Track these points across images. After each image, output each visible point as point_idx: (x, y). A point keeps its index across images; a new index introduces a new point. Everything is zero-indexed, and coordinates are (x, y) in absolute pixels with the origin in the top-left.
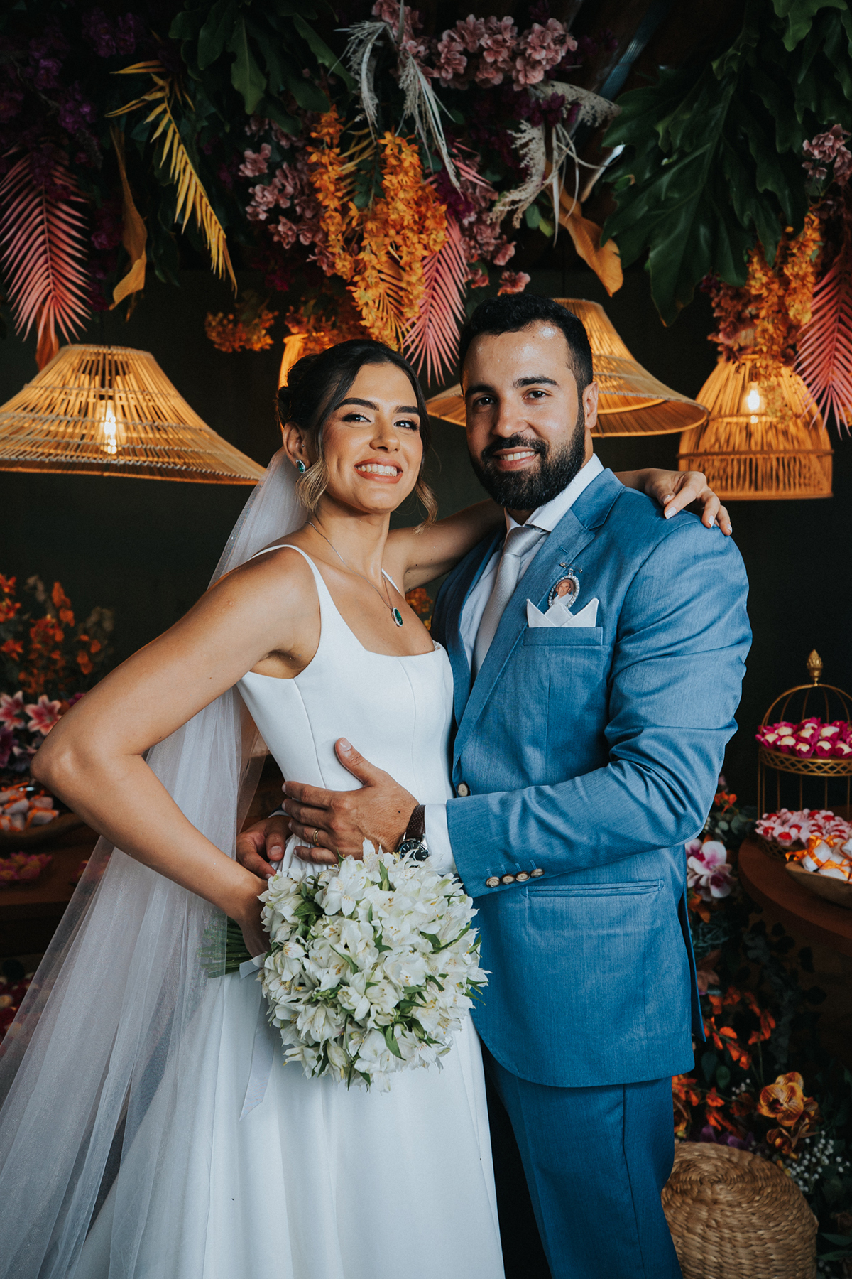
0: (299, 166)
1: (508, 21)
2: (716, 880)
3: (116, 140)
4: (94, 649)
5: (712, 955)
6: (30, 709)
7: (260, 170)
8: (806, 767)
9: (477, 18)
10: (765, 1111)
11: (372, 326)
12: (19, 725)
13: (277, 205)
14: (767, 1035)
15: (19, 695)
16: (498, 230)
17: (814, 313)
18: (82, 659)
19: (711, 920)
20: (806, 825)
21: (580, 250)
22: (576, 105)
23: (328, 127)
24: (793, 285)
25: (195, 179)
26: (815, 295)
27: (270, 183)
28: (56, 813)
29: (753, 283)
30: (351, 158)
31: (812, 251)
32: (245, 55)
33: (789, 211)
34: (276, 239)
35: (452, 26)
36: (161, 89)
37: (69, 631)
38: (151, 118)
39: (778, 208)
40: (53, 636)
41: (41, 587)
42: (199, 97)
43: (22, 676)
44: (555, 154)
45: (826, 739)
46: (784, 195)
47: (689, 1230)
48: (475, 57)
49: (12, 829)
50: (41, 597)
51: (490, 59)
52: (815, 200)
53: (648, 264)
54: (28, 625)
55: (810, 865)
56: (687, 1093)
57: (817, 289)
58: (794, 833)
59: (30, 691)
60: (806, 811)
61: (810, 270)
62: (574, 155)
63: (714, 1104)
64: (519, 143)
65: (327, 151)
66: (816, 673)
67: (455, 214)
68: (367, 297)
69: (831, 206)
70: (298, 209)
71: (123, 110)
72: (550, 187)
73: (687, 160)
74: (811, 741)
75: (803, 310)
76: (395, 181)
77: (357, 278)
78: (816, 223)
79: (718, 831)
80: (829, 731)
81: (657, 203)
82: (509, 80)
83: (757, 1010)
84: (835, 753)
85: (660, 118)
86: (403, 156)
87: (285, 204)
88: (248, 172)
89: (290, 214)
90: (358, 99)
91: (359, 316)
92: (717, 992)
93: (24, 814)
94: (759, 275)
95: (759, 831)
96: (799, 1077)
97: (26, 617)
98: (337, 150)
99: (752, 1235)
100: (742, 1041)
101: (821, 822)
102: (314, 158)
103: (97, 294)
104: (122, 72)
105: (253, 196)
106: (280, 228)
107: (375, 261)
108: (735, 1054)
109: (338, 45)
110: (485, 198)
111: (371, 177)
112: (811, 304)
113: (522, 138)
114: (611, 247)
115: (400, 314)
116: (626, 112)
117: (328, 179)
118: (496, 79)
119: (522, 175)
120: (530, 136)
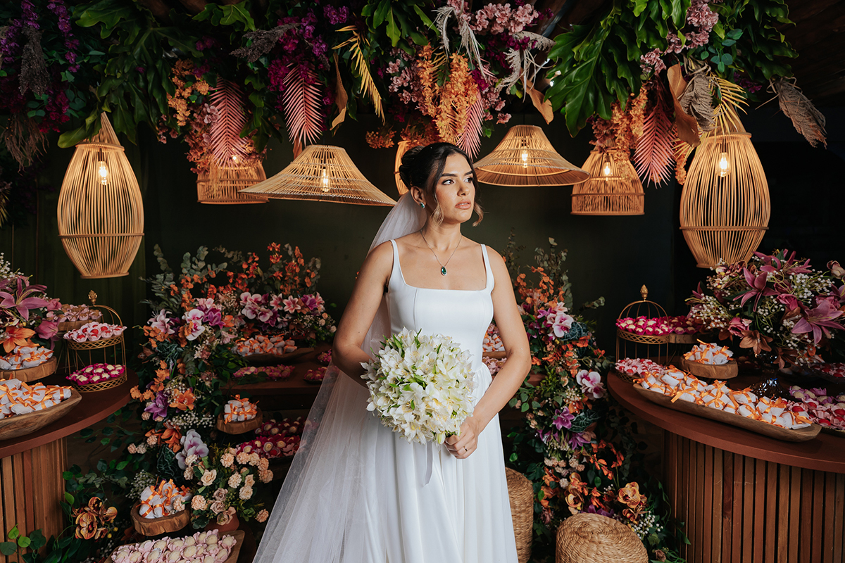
0: (412, 68)
1: (508, 5)
2: (596, 390)
3: (335, 58)
4: (312, 277)
5: (593, 425)
6: (285, 301)
7: (395, 70)
8: (641, 339)
9: (493, 4)
10: (620, 499)
11: (444, 137)
12: (281, 308)
13: (403, 85)
14: (620, 464)
15: (281, 295)
16: (498, 95)
17: (644, 132)
18: (307, 280)
19: (593, 408)
20: (640, 366)
21: (535, 104)
22: (536, 41)
23: (427, 50)
24: (634, 119)
25: (369, 74)
26: (644, 124)
27: (400, 76)
28: (296, 347)
29: (615, 118)
30: (435, 65)
31: (643, 104)
32: (392, 22)
33: (632, 86)
34: (401, 100)
35: (482, 8)
36: (356, 37)
37: (302, 268)
38: (352, 49)
39: (628, 86)
40: (295, 270)
41: (290, 248)
42: (372, 40)
43: (282, 287)
44: (525, 62)
45: (650, 326)
46: (630, 80)
47: (587, 555)
48: (492, 21)
49: (278, 354)
50: (290, 253)
51: (499, 22)
52: (645, 81)
53: (565, 110)
54: (285, 265)
55: (646, 386)
56: (582, 489)
57: (645, 121)
58: (634, 369)
59: (285, 293)
60: (638, 359)
61: (642, 112)
62: (534, 62)
63: (596, 495)
64: (509, 58)
65: (426, 62)
66: (645, 296)
67: (480, 88)
68: (443, 124)
69: (651, 84)
70: (412, 87)
71: (339, 46)
72: (522, 77)
73: (584, 65)
74: (643, 327)
75: (639, 130)
76: (457, 74)
77: (437, 116)
78: (646, 91)
79: (596, 367)
80: (651, 323)
81: (570, 83)
82: (507, 31)
83: (614, 451)
84: (655, 333)
85: (573, 47)
86: (461, 63)
87: (406, 84)
88: (390, 71)
89: (408, 89)
90: (441, 39)
92: (595, 442)
93: (283, 348)
94: (618, 114)
95: (617, 368)
96: (636, 483)
97: (284, 262)
98: (430, 61)
99: (619, 560)
100: (608, 466)
101: (647, 365)
102: (420, 65)
103: (325, 124)
104: (340, 30)
105: (392, 82)
106: (404, 95)
107: (446, 109)
108: (606, 472)
109: (432, 17)
110: (492, 81)
111: (444, 72)
112: (643, 128)
113: (510, 56)
114: (548, 102)
115: (455, 132)
116: (558, 43)
117: (426, 74)
118: (501, 30)
119: (510, 72)
120: (514, 55)
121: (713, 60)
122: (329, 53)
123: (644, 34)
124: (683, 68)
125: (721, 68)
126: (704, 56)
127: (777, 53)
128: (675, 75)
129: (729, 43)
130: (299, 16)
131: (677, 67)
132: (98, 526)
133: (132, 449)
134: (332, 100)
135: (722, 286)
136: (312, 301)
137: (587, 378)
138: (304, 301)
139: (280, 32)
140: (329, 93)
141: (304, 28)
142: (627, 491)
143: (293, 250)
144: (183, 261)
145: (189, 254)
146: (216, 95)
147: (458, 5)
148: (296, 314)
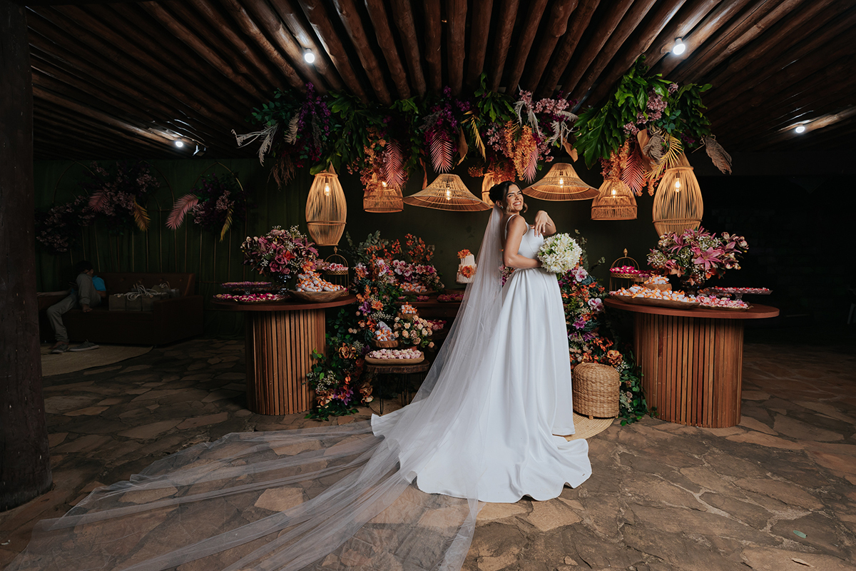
0: (501, 132)
1: (553, 100)
2: (599, 307)
3: (462, 128)
5: (597, 329)
7: (491, 133)
8: (623, 277)
9: (545, 99)
10: (609, 356)
13: (495, 141)
14: (611, 345)
17: (627, 166)
19: (597, 319)
21: (567, 151)
22: (567, 117)
23: (509, 124)
24: (622, 159)
25: (479, 136)
26: (627, 162)
27: (494, 136)
29: (611, 159)
30: (512, 130)
31: (627, 151)
32: (492, 109)
33: (620, 141)
34: (495, 149)
35: (540, 101)
36: (473, 117)
37: (424, 250)
38: (471, 124)
39: (618, 141)
40: (421, 251)
41: (416, 239)
42: (481, 118)
44: (562, 128)
45: (628, 270)
46: (619, 138)
48: (545, 108)
49: (417, 292)
50: (416, 241)
51: (548, 108)
52: (627, 139)
53: (585, 154)
55: (622, 294)
57: (628, 160)
61: (626, 155)
62: (567, 128)
64: (553, 126)
65: (508, 129)
66: (626, 254)
67: (537, 143)
68: (517, 162)
69: (630, 141)
70: (500, 142)
71: (464, 122)
72: (560, 137)
73: (594, 130)
74: (624, 270)
75: (624, 165)
76: (526, 136)
77: (514, 158)
78: (628, 143)
79: (599, 296)
80: (628, 268)
81: (587, 139)
82: (552, 112)
83: (608, 341)
84: (630, 273)
86: (528, 130)
87: (497, 141)
88: (489, 133)
89: (498, 143)
90: (518, 118)
91: (515, 167)
92: (598, 338)
94: (613, 157)
95: (610, 294)
96: (617, 348)
100: (603, 344)
102: (505, 131)
103: (452, 162)
104: (465, 114)
105: (490, 139)
106: (496, 146)
107: (519, 154)
108: (602, 347)
110: (543, 139)
111: (519, 135)
112: (626, 164)
114: (575, 150)
115: (523, 166)
116: (580, 118)
117: (508, 136)
118: (549, 112)
119: (554, 134)
120: (556, 124)
121: (665, 127)
122: (458, 125)
123: (626, 113)
124: (648, 131)
125: (669, 131)
126: (660, 125)
127: (701, 123)
128: (643, 135)
129: (674, 117)
130: (443, 106)
131: (645, 130)
132: (350, 353)
133: (351, 330)
134: (458, 149)
135: (664, 245)
136: (431, 269)
137: (594, 302)
138: (427, 268)
139: (437, 115)
140: (456, 145)
141: (447, 113)
142: (612, 352)
143: (418, 239)
144: (367, 238)
145: (371, 234)
146: (389, 147)
147: (527, 100)
148: (423, 275)
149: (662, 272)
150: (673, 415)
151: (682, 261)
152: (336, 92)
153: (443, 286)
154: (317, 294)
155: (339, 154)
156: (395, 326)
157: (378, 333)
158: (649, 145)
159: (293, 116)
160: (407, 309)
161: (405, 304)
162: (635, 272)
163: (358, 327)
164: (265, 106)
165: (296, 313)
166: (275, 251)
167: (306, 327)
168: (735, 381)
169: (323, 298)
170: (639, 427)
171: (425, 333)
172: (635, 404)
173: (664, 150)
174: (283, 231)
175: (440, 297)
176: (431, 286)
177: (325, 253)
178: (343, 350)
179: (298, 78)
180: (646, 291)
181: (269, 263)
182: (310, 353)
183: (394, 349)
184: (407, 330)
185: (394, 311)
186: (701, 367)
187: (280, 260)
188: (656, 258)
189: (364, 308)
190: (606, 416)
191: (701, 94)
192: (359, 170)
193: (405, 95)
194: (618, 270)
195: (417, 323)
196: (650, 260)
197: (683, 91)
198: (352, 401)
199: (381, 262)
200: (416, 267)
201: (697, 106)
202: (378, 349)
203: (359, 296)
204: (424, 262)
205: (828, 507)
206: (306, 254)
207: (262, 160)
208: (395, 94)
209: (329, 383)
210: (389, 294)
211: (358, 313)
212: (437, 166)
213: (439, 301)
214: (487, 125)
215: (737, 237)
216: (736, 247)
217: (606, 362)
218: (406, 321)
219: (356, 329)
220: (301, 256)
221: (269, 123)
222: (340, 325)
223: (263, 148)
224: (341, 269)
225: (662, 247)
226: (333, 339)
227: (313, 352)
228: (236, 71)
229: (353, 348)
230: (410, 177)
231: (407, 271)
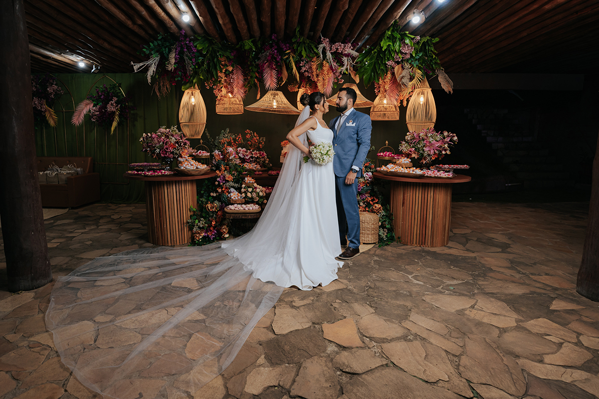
0: (309, 64)
1: (342, 44)
2: (370, 178)
3: (284, 61)
7: (303, 65)
9: (338, 44)
10: (374, 208)
13: (305, 70)
14: (377, 201)
16: (339, 73)
21: (352, 77)
23: (314, 59)
24: (386, 83)
25: (295, 67)
27: (305, 67)
29: (380, 82)
30: (317, 64)
31: (389, 78)
32: (303, 50)
34: (305, 75)
35: (334, 44)
36: (291, 54)
39: (384, 71)
42: (297, 55)
44: (349, 62)
46: (384, 69)
49: (254, 169)
51: (339, 49)
53: (363, 79)
57: (390, 84)
61: (389, 81)
62: (352, 62)
65: (314, 63)
66: (387, 144)
67: (333, 71)
68: (319, 84)
70: (309, 71)
71: (285, 57)
72: (347, 68)
74: (385, 154)
75: (387, 87)
76: (325, 68)
77: (318, 82)
78: (390, 73)
80: (388, 153)
81: (365, 69)
82: (342, 52)
83: (375, 199)
84: (389, 156)
85: (364, 58)
86: (326, 64)
88: (301, 65)
89: (307, 71)
90: (320, 56)
91: (318, 87)
98: (316, 62)
102: (312, 63)
103: (278, 84)
104: (286, 52)
105: (302, 68)
106: (306, 73)
107: (321, 79)
109: (317, 48)
110: (337, 69)
111: (321, 66)
112: (388, 86)
113: (343, 59)
114: (357, 76)
115: (324, 88)
116: (360, 56)
117: (314, 67)
118: (340, 52)
119: (343, 65)
120: (345, 59)
121: (413, 63)
122: (281, 59)
123: (388, 54)
124: (402, 66)
126: (410, 61)
128: (398, 69)
129: (418, 57)
130: (271, 46)
131: (400, 65)
132: (213, 208)
133: (212, 194)
134: (281, 75)
135: (409, 139)
136: (263, 154)
137: (367, 174)
138: (260, 153)
139: (268, 54)
140: (279, 73)
141: (274, 51)
142: (376, 205)
143: (254, 134)
144: (221, 134)
145: (223, 131)
146: (234, 71)
147: (326, 43)
148: (258, 157)
149: (408, 156)
150: (409, 241)
151: (419, 148)
152: (199, 36)
153: (271, 165)
154: (193, 170)
155: (201, 77)
156: (243, 190)
157: (232, 194)
158: (401, 75)
159: (170, 51)
160: (248, 180)
161: (247, 177)
162: (392, 156)
163: (217, 192)
164: (151, 43)
165: (180, 182)
166: (163, 143)
167: (186, 191)
168: (444, 220)
169: (197, 173)
170: (389, 248)
171: (261, 194)
172: (388, 236)
173: (411, 79)
174: (168, 130)
175: (270, 172)
176: (263, 165)
177: (194, 143)
178: (209, 206)
179: (175, 27)
180: (396, 167)
181: (160, 151)
182: (189, 207)
183: (242, 204)
184: (250, 192)
185: (240, 182)
186: (425, 212)
187: (167, 149)
188: (404, 147)
189: (221, 180)
190: (370, 242)
191: (433, 43)
192: (213, 86)
193: (246, 38)
194: (382, 154)
195: (256, 188)
196: (400, 148)
197: (423, 41)
198: (216, 237)
199: (230, 149)
200: (253, 153)
201: (431, 50)
202: (232, 204)
203: (218, 172)
204: (259, 149)
205: (475, 279)
206: (184, 144)
207: (149, 81)
208: (239, 38)
209: (201, 226)
210: (236, 170)
211: (217, 183)
212: (267, 86)
213: (269, 175)
214: (301, 59)
215: (452, 134)
216: (450, 141)
217: (372, 211)
218: (249, 187)
219: (216, 193)
220: (180, 146)
221: (154, 56)
222: (205, 191)
223: (150, 73)
224: (205, 154)
225: (408, 140)
226: (201, 199)
227: (190, 207)
228: (134, 23)
229: (215, 205)
230: (249, 92)
231: (247, 156)
